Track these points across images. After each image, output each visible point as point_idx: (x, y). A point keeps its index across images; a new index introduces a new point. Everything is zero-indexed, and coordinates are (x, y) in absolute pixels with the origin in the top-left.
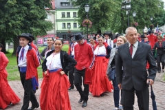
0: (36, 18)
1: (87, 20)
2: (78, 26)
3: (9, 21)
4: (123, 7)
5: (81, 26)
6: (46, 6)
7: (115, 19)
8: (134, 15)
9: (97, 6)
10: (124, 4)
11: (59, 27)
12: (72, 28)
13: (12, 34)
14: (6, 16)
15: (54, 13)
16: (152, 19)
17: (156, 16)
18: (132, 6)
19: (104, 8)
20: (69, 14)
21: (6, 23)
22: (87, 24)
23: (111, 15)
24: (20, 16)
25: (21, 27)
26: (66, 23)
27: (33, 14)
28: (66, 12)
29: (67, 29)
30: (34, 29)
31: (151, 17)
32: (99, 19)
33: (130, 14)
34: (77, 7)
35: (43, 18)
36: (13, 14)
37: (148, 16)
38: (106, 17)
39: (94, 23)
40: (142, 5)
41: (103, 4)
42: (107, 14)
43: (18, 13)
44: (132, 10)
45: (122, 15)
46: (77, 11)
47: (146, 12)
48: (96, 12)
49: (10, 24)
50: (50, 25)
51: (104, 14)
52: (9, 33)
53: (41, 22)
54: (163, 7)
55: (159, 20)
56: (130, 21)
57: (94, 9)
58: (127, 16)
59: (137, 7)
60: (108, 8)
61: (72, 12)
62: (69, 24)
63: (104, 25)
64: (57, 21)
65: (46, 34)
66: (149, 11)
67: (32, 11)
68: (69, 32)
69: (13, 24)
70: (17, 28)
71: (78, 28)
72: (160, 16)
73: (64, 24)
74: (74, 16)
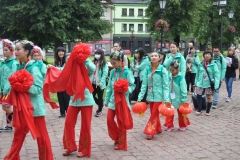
0: (87, 16)
1: (162, 21)
2: (144, 29)
3: (50, 19)
4: (214, 4)
5: (152, 29)
7: (201, 21)
8: (231, 16)
11: (118, 30)
12: (136, 32)
13: (54, 36)
14: (47, 10)
18: (228, 2)
19: (187, 4)
20: (132, 11)
21: (46, 21)
22: (162, 27)
23: (195, 14)
24: (66, 12)
25: (66, 26)
26: (128, 24)
27: (83, 10)
28: (128, 8)
29: (128, 33)
30: (84, 31)
32: (178, 20)
33: (225, 14)
34: (146, 2)
35: (97, 16)
36: (55, 9)
38: (188, 17)
39: (170, 27)
42: (190, 13)
43: (63, 7)
44: (227, 9)
45: (211, 15)
46: (145, 8)
48: (174, 9)
49: (51, 22)
50: (107, 27)
51: (186, 13)
52: (49, 35)
53: (95, 22)
57: (172, 5)
59: (234, 3)
60: (192, 4)
61: (136, 9)
62: (132, 25)
63: (187, 31)
64: (115, 20)
65: (101, 39)
67: (83, 5)
68: (133, 37)
69: (55, 23)
70: (61, 28)
71: (145, 33)
73: (125, 25)
74: (140, 15)
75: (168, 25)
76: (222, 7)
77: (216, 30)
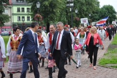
1: (38, 15)
2: (31, 20)
4: (67, 5)
5: (33, 20)
6: (4, 2)
7: (61, 14)
8: (76, 12)
9: (47, 3)
10: (68, 3)
11: (15, 20)
12: (26, 21)
15: (10, 8)
16: (90, 15)
17: (93, 12)
18: (74, 4)
19: (53, 6)
20: (23, 9)
22: (38, 18)
23: (58, 11)
26: (21, 16)
28: (21, 7)
29: (21, 22)
31: (89, 13)
32: (48, 14)
33: (73, 11)
34: (30, 4)
35: (1, 12)
37: (87, 13)
38: (54, 13)
39: (44, 18)
40: (82, 4)
41: (52, 2)
42: (55, 11)
44: (74, 7)
45: (66, 11)
46: (30, 7)
47: (86, 10)
48: (45, 8)
50: (7, 18)
51: (52, 10)
54: (99, 6)
55: (96, 16)
56: (73, 16)
57: (44, 6)
58: (70, 12)
59: (78, 5)
61: (26, 8)
62: (23, 17)
63: (52, 19)
64: (14, 14)
66: (88, 8)
68: (24, 24)
71: (31, 21)
72: (97, 13)
73: (20, 17)
74: (28, 11)
75: (41, 17)
76: (71, 7)
77: (70, 19)
